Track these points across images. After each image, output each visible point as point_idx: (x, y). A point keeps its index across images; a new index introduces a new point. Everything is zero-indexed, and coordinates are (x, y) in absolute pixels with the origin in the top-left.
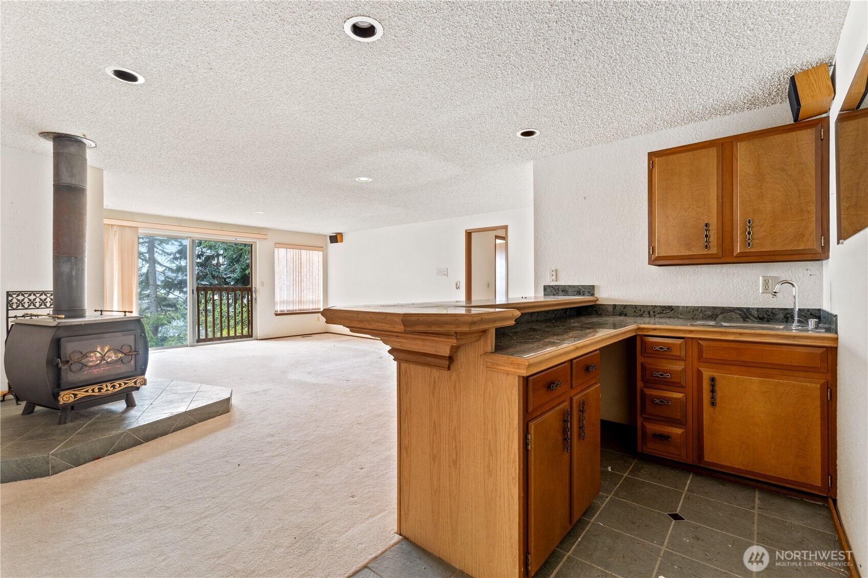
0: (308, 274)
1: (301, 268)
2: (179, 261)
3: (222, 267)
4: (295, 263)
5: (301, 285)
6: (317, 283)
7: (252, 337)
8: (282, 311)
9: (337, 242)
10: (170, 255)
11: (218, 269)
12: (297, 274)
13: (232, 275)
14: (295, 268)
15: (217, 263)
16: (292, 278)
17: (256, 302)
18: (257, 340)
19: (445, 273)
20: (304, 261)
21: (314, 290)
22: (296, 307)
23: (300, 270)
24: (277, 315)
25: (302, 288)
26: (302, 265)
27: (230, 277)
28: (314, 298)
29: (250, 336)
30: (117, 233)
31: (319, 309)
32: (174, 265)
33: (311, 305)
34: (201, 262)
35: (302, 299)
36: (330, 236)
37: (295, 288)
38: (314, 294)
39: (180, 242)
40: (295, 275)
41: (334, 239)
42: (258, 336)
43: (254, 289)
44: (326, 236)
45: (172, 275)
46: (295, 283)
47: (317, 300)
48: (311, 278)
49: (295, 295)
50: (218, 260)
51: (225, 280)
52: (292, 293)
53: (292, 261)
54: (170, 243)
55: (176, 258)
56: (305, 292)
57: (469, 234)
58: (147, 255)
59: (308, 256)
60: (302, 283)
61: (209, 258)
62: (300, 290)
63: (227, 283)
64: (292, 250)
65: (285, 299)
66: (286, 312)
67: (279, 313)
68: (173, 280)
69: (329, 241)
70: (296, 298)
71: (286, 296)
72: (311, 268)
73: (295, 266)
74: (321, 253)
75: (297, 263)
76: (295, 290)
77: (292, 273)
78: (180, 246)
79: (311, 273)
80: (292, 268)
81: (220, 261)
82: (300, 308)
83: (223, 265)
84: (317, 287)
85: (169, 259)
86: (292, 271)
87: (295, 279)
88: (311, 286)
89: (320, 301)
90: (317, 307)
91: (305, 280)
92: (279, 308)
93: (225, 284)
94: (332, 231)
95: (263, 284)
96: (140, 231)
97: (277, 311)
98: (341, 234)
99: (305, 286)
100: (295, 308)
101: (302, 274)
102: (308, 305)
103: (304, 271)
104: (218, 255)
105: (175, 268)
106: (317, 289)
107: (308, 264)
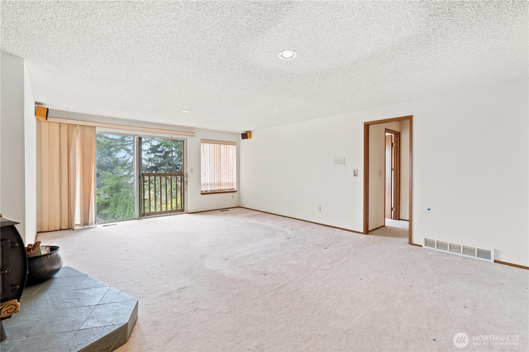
0: (225, 163)
1: (220, 158)
2: (150, 155)
3: (174, 158)
4: (215, 154)
5: (220, 171)
6: (232, 169)
7: (184, 211)
8: (206, 191)
9: (248, 138)
10: (145, 151)
11: (172, 159)
12: (217, 163)
13: (180, 163)
14: (215, 158)
15: (172, 156)
16: (213, 166)
17: (187, 185)
18: (188, 213)
19: (342, 162)
20: (222, 153)
21: (230, 175)
22: (217, 188)
23: (219, 160)
24: (202, 194)
25: (221, 174)
26: (221, 156)
27: (179, 165)
28: (230, 181)
29: (182, 210)
30: (79, 131)
31: (233, 190)
32: (147, 157)
33: (228, 186)
34: (163, 156)
35: (221, 182)
36: (241, 134)
37: (215, 174)
38: (230, 178)
39: (151, 143)
40: (215, 164)
41: (245, 136)
42: (188, 210)
43: (185, 175)
44: (239, 134)
45: (146, 163)
46: (215, 170)
47: (232, 183)
48: (227, 166)
49: (215, 179)
50: (172, 154)
51: (176, 166)
52: (213, 177)
53: (213, 153)
54: (145, 144)
55: (148, 153)
56: (223, 176)
57: (367, 126)
58: (132, 151)
59: (225, 149)
60: (221, 170)
61: (167, 153)
62: (219, 175)
63: (178, 168)
64: (213, 145)
65: (209, 182)
66: (209, 192)
67: (204, 192)
68: (147, 166)
69: (241, 138)
70: (217, 181)
71: (209, 180)
72: (227, 158)
73: (215, 157)
74: (235, 147)
75: (217, 154)
76: (215, 175)
77: (213, 162)
78: (151, 145)
79: (227, 162)
80: (213, 158)
81: (174, 155)
82: (219, 189)
83: (175, 157)
84: (232, 172)
85: (145, 154)
86: (213, 161)
87: (215, 167)
88: (228, 172)
89: (234, 183)
90: (232, 188)
91: (223, 168)
92: (204, 189)
93: (176, 169)
94: (243, 130)
95: (192, 171)
96: (98, 130)
97: (202, 191)
98: (250, 132)
99: (223, 172)
100: (215, 189)
101: (221, 163)
102: (225, 186)
103: (223, 160)
104: (172, 151)
105: (147, 159)
106: (232, 174)
107: (225, 155)
